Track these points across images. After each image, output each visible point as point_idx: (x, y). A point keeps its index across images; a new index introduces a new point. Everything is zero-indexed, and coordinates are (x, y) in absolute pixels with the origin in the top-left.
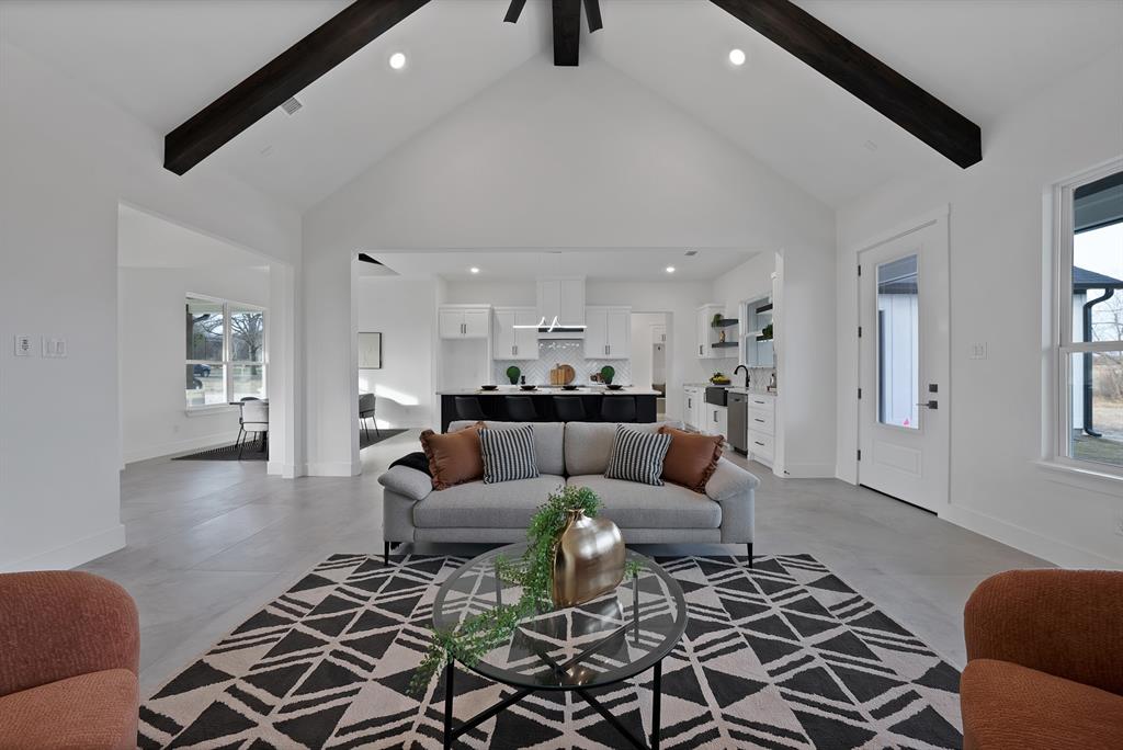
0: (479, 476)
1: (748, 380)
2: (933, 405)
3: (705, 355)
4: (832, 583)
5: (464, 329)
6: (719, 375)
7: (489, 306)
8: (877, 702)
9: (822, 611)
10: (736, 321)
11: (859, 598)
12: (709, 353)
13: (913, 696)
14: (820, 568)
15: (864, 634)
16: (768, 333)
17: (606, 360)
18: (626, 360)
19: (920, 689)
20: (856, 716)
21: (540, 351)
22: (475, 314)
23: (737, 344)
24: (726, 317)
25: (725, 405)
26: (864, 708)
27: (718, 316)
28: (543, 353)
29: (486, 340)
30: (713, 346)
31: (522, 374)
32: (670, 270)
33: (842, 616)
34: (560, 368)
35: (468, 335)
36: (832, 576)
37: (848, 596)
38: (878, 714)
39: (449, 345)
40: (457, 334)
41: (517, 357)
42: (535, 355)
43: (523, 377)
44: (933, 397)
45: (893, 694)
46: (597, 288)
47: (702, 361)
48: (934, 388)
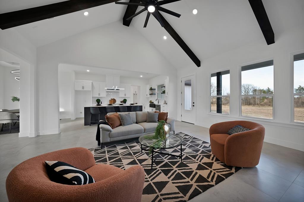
0: (121, 125)
1: (158, 102)
2: (194, 106)
3: (148, 96)
4: (186, 135)
5: (83, 88)
6: (151, 101)
7: (92, 81)
8: (199, 146)
9: (187, 139)
10: (155, 89)
11: (191, 136)
12: (149, 96)
13: (202, 145)
14: (184, 134)
15: (194, 140)
16: (164, 92)
17: (124, 97)
18: (129, 97)
19: (202, 144)
20: (198, 148)
21: (106, 95)
22: (87, 84)
23: (155, 94)
24: (153, 88)
25: (155, 107)
26: (198, 147)
27: (151, 88)
28: (107, 95)
29: (90, 91)
30: (150, 94)
31: (101, 101)
32: (141, 76)
33: (190, 139)
34: (112, 99)
35: (85, 89)
36: (186, 134)
37: (189, 136)
38: (200, 147)
39: (77, 92)
40: (81, 89)
41: (100, 96)
42: (105, 96)
43: (101, 102)
44: (194, 104)
45: (200, 145)
46: (123, 79)
47: (147, 98)
48: (194, 103)
